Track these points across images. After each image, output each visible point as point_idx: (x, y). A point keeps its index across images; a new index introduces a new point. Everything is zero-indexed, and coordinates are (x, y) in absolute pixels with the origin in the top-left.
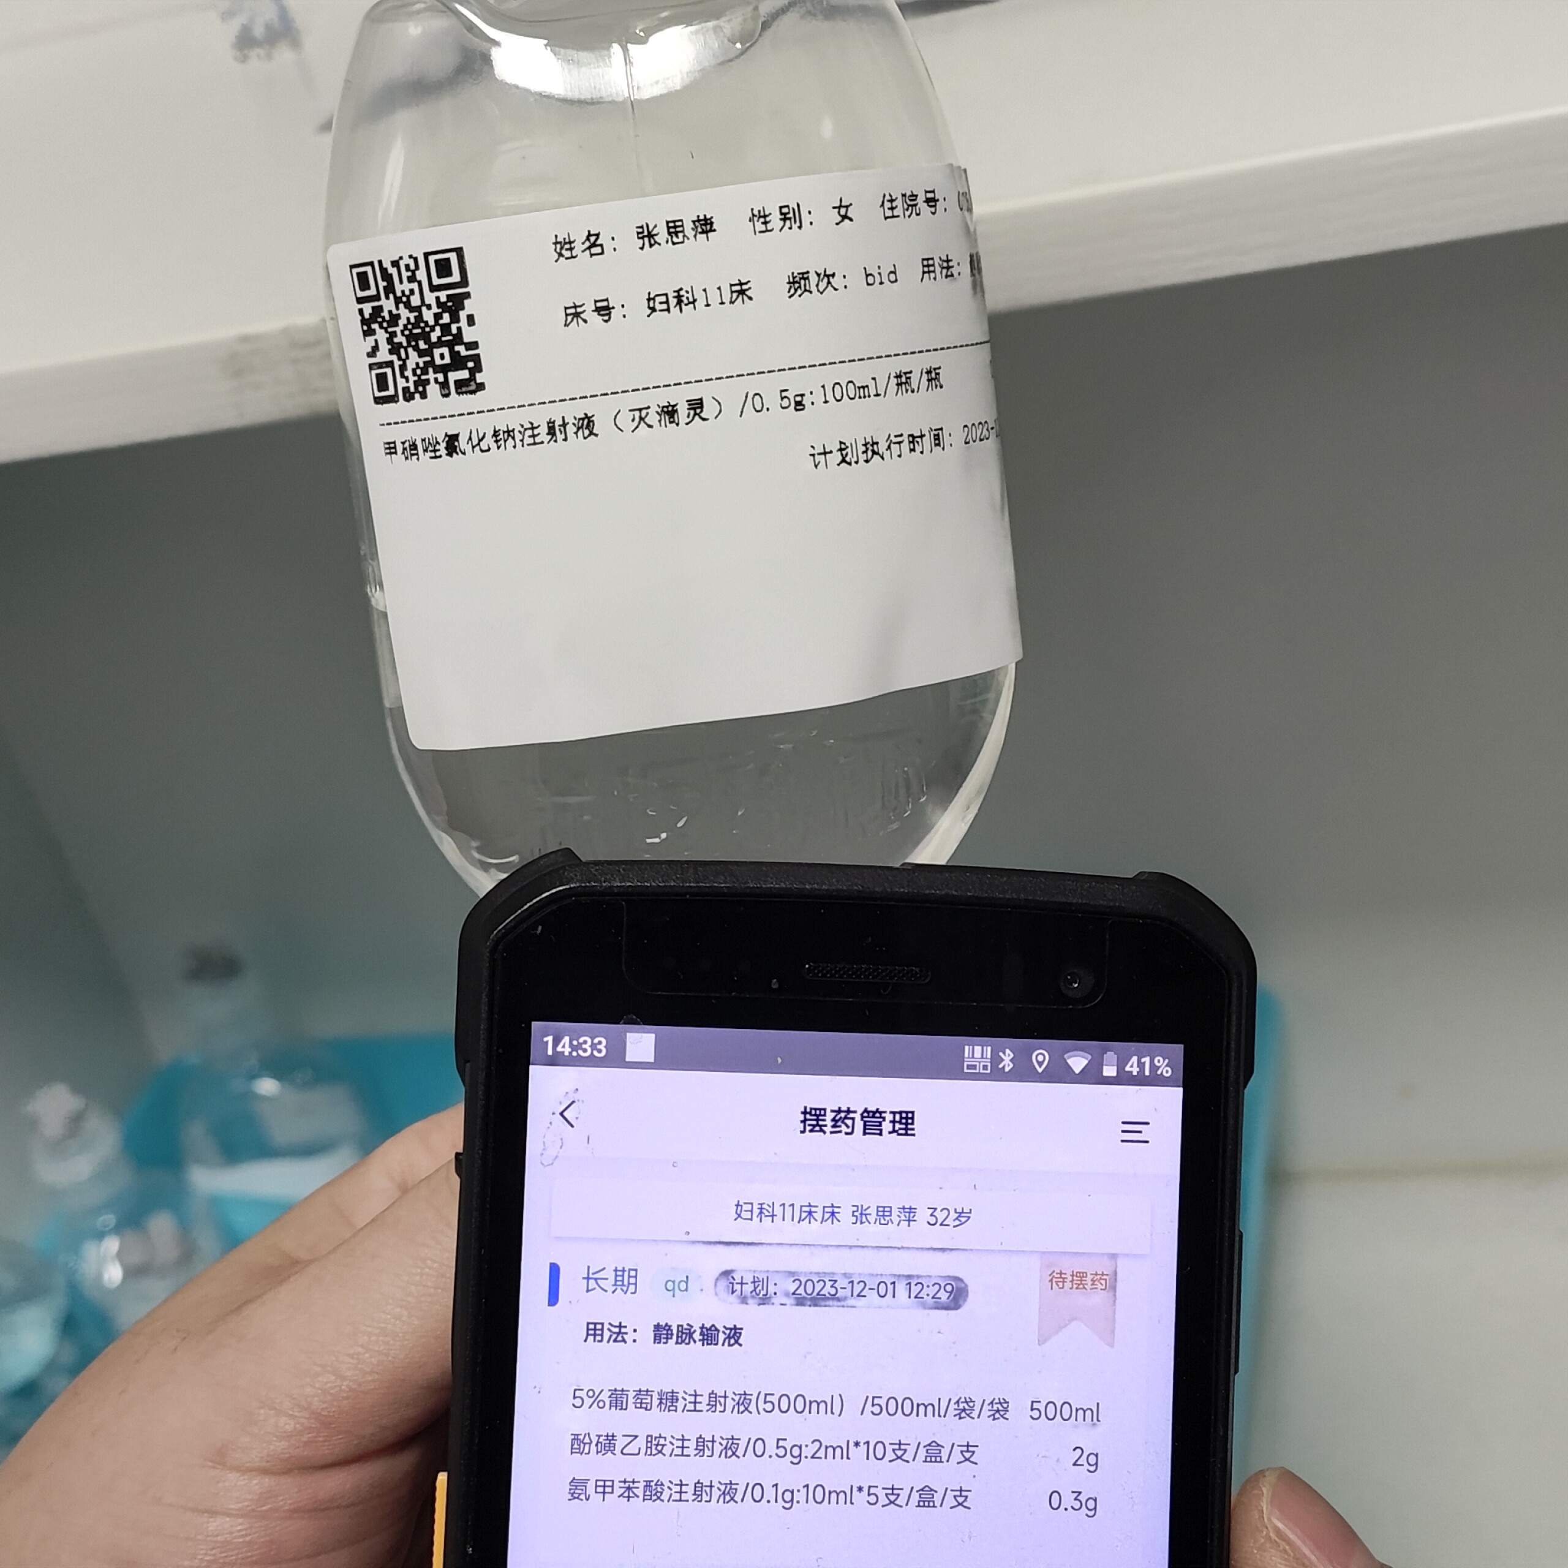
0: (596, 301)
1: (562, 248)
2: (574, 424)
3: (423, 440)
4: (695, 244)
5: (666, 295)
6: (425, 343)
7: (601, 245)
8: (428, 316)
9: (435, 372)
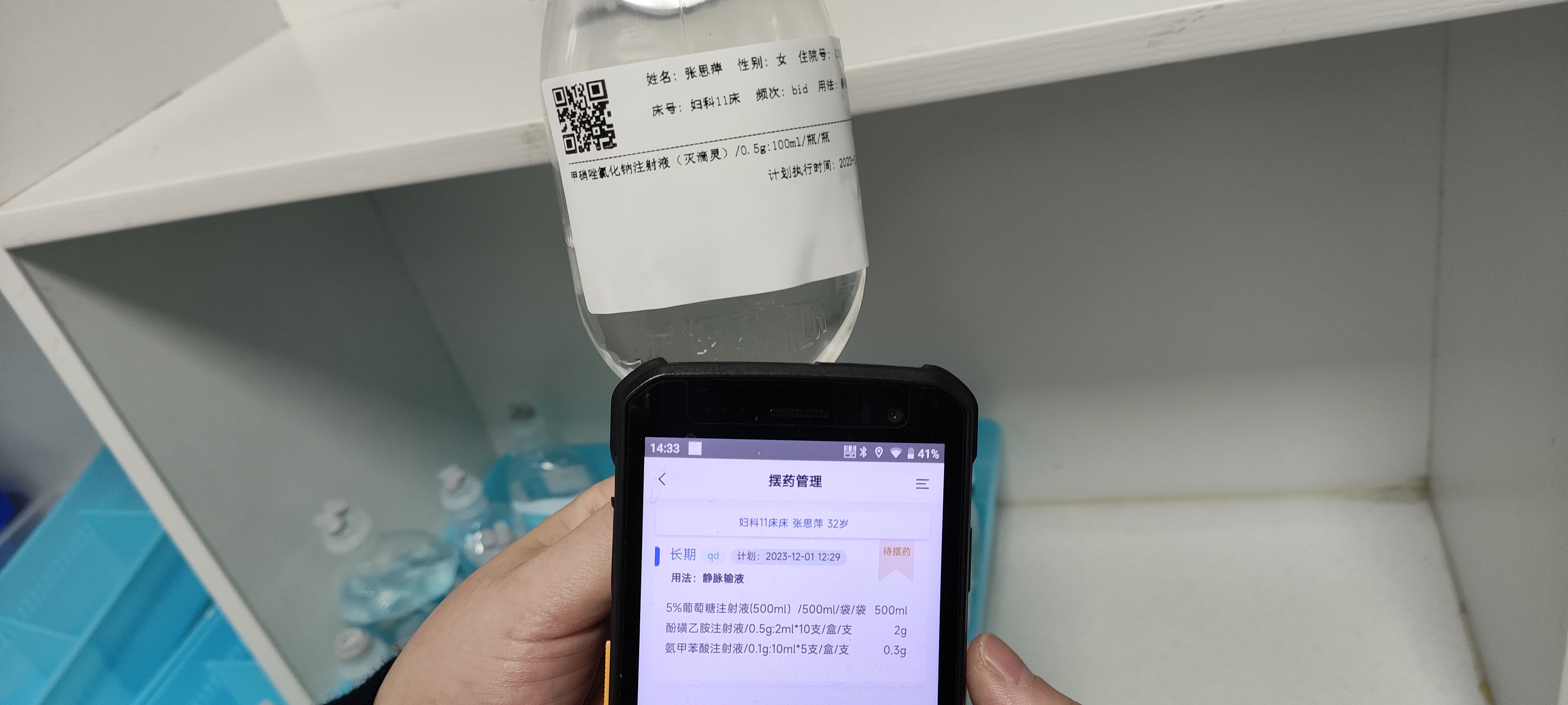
0: (667, 104)
1: (651, 79)
2: (659, 162)
3: (589, 171)
4: (713, 76)
5: (700, 101)
6: (589, 125)
7: (669, 78)
8: (589, 112)
9: (593, 139)
